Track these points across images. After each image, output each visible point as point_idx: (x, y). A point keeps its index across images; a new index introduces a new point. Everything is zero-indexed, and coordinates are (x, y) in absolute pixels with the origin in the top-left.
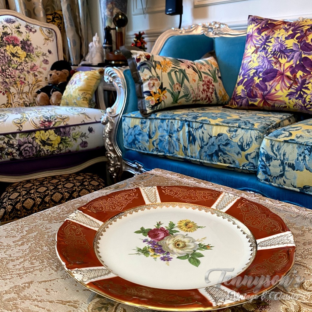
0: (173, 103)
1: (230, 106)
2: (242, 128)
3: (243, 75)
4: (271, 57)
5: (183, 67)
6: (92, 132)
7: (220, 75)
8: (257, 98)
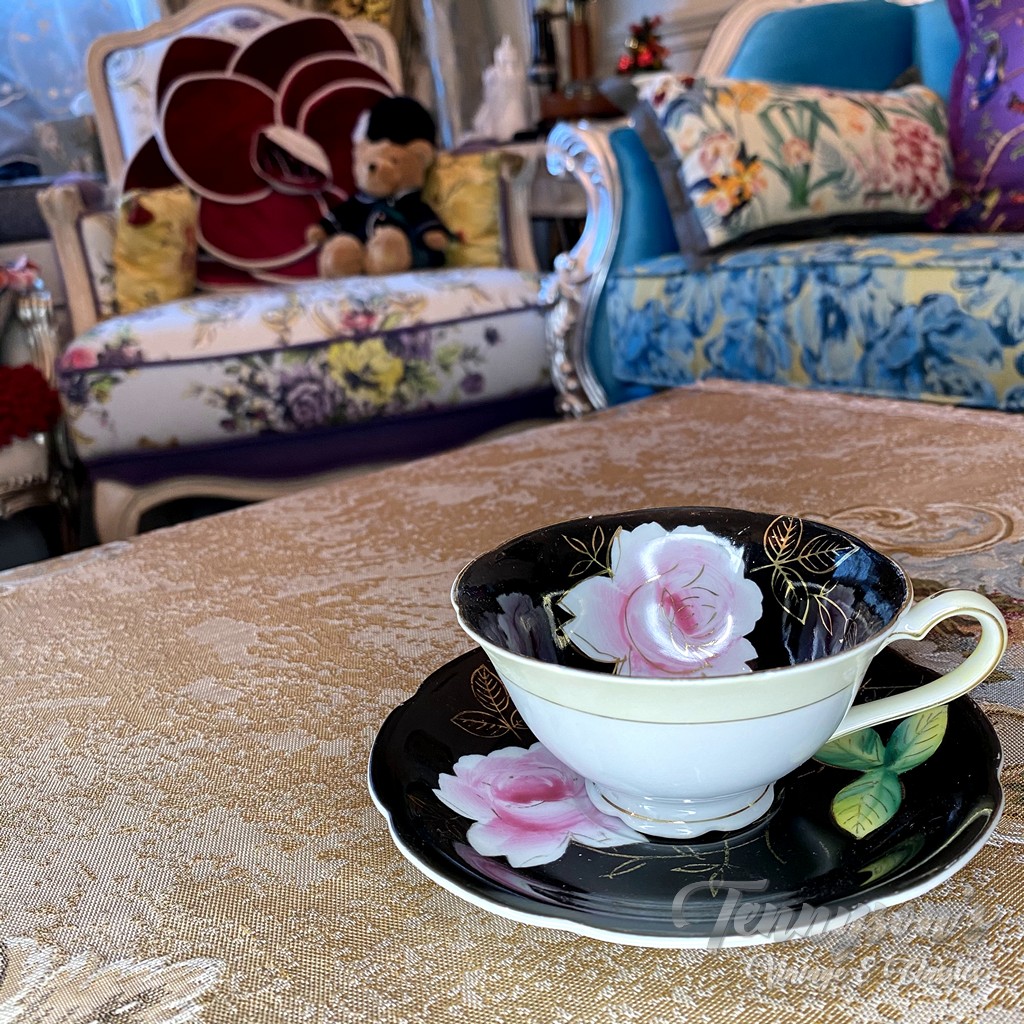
2: (1006, 271)
6: (499, 343)
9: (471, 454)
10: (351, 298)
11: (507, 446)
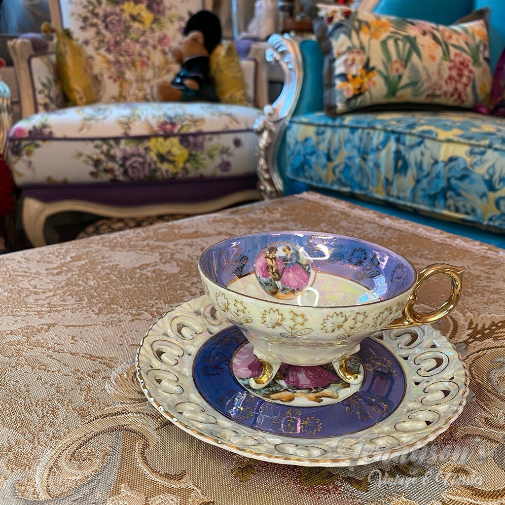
2: (496, 150)
9: (155, 231)
10: (165, 115)
11: (179, 228)
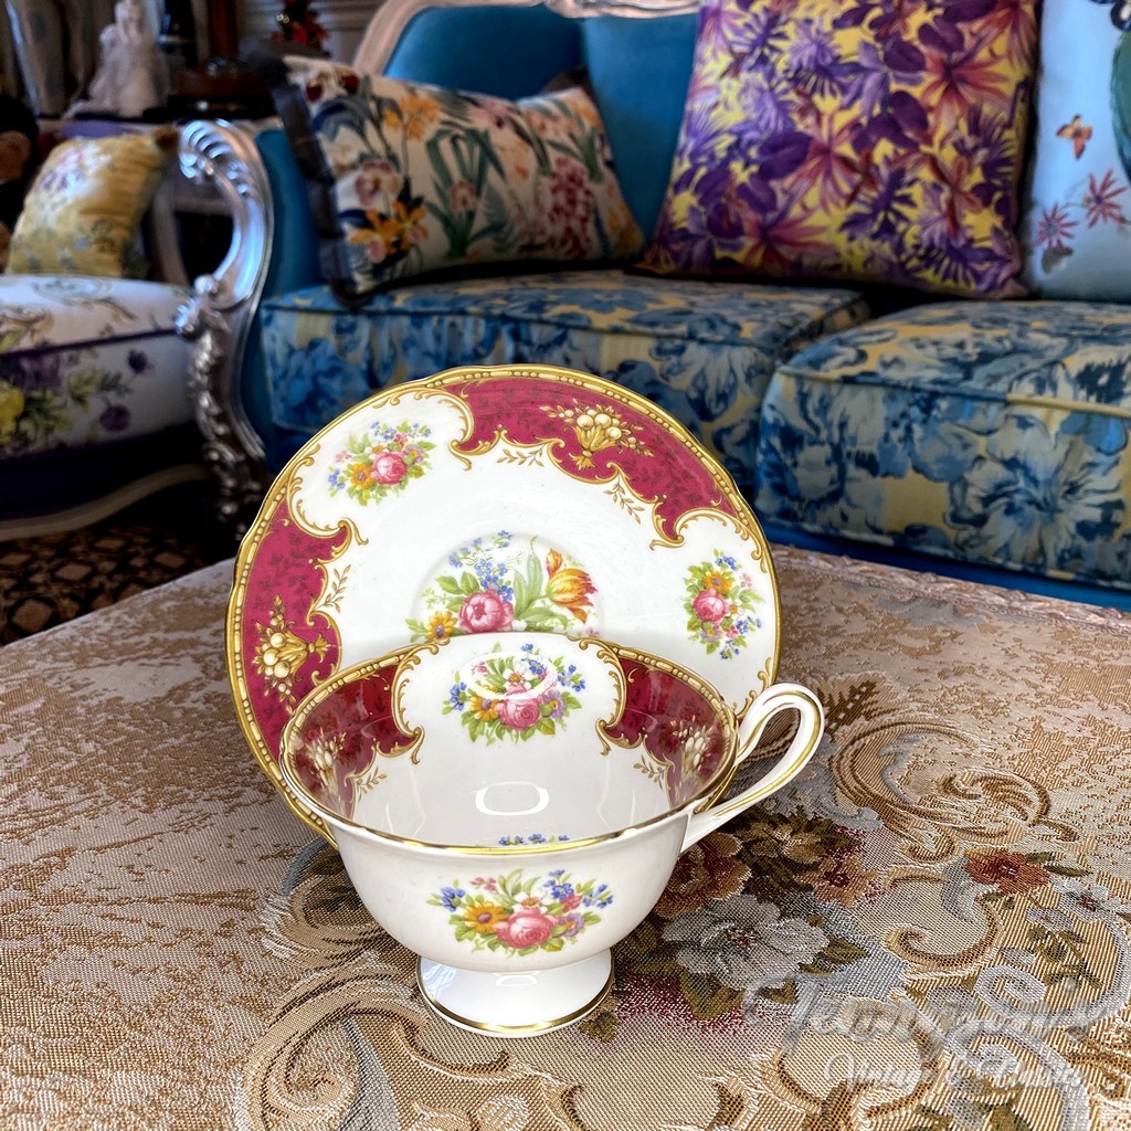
0: (450, 255)
1: (650, 268)
2: (702, 342)
3: (694, 156)
4: (785, 92)
5: (480, 121)
6: (146, 371)
7: (608, 154)
8: (743, 239)
